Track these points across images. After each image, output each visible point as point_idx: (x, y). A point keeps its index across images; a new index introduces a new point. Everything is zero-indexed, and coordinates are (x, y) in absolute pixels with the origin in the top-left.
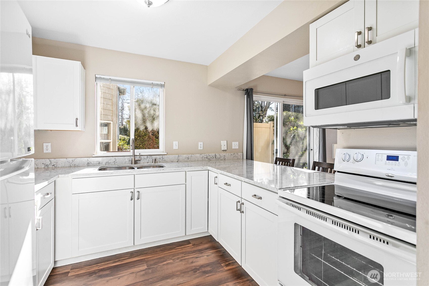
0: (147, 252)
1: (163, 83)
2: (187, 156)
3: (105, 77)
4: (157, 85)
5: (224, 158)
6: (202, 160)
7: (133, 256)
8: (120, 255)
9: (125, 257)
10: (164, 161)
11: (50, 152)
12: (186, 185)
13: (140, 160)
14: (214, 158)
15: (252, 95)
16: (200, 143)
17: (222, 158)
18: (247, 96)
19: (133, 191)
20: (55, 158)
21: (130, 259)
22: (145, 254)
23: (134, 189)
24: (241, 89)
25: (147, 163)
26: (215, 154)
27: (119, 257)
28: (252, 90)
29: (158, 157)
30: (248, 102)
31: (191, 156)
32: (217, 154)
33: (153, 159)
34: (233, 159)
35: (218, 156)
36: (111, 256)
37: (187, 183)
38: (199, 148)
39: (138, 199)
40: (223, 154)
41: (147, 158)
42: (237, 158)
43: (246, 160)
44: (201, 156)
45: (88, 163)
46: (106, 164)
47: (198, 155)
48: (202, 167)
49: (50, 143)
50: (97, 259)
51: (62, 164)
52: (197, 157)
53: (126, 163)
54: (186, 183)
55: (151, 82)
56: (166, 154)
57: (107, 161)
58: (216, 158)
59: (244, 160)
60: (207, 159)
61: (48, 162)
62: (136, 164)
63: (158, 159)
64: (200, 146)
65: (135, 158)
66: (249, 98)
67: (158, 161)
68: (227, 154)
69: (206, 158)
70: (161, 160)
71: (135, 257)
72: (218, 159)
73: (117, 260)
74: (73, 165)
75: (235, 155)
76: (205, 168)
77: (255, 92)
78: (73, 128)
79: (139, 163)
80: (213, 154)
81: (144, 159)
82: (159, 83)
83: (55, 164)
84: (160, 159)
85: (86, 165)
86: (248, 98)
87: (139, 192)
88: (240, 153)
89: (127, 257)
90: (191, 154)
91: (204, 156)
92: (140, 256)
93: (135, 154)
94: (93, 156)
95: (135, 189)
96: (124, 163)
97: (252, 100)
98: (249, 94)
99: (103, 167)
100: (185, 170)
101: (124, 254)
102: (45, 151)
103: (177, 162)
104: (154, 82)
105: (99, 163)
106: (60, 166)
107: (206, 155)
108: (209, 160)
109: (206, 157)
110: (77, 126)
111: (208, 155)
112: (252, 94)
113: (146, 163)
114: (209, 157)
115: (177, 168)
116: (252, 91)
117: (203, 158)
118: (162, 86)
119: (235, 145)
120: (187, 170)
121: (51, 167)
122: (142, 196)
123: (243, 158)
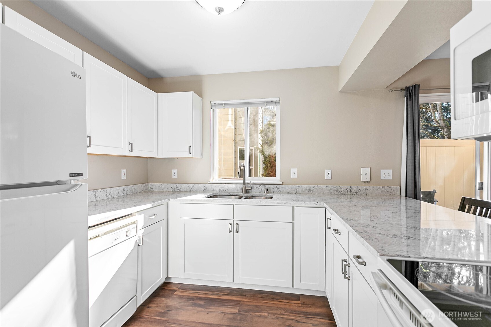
0: (247, 294)
1: (278, 99)
2: (308, 187)
3: (219, 103)
4: (272, 102)
5: (366, 193)
6: (330, 193)
7: (232, 293)
8: (221, 289)
9: (224, 292)
10: (279, 192)
11: (177, 177)
12: (293, 224)
13: (251, 189)
14: (348, 192)
15: (416, 96)
16: (326, 171)
17: (362, 193)
18: (407, 99)
19: (232, 223)
20: (180, 183)
21: (227, 296)
22: (244, 296)
23: (233, 220)
24: (397, 88)
25: (260, 192)
26: (351, 186)
27: (218, 290)
28: (417, 87)
29: (272, 186)
30: (409, 107)
31: (314, 188)
32: (353, 186)
33: (265, 189)
34: (380, 195)
35: (354, 188)
36: (214, 286)
37: (295, 222)
38: (326, 178)
39: (237, 232)
40: (362, 187)
41: (260, 187)
42: (388, 194)
43: (405, 197)
44: (329, 188)
45: (204, 189)
46: (219, 191)
47: (324, 187)
48: (317, 203)
49: (177, 170)
50: (201, 286)
51: (184, 188)
52: (322, 189)
53: (238, 192)
54: (293, 222)
55: (264, 100)
56: (282, 183)
57: (221, 189)
58: (351, 191)
59: (402, 198)
60: (337, 193)
61: (174, 186)
62: (247, 193)
63: (272, 188)
64: (328, 174)
65: (245, 187)
66: (410, 100)
67: (271, 191)
68: (371, 187)
69: (335, 192)
70: (275, 191)
71: (233, 295)
72: (355, 193)
73: (216, 293)
74: (192, 190)
75: (385, 189)
76: (320, 204)
77: (424, 89)
78: (187, 155)
79: (250, 192)
80: (348, 187)
81: (256, 188)
82: (273, 99)
83: (180, 188)
84: (274, 189)
85: (202, 191)
86: (409, 102)
87: (237, 224)
88: (395, 187)
89: (226, 292)
90: (313, 185)
91: (333, 189)
92: (238, 296)
93: (246, 182)
94: (209, 182)
95: (235, 221)
96: (236, 191)
97: (416, 103)
98: (412, 94)
99: (215, 194)
100: (294, 205)
101: (225, 289)
102: (173, 177)
103: (295, 193)
104: (268, 100)
105: (213, 190)
106: (183, 191)
107: (335, 186)
108: (341, 193)
109: (335, 189)
110: (190, 153)
111: (338, 187)
112: (416, 93)
113: (258, 193)
114: (340, 190)
115: (283, 202)
116: (416, 90)
117: (331, 191)
118: (277, 103)
119: (386, 174)
120: (295, 205)
121: (177, 191)
122: (242, 230)
123: (401, 195)
